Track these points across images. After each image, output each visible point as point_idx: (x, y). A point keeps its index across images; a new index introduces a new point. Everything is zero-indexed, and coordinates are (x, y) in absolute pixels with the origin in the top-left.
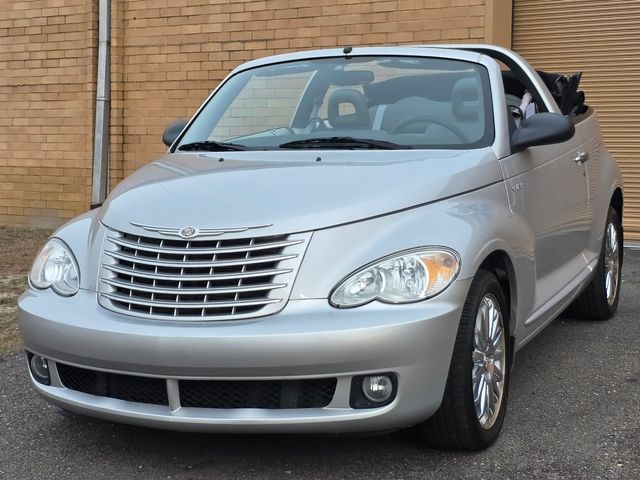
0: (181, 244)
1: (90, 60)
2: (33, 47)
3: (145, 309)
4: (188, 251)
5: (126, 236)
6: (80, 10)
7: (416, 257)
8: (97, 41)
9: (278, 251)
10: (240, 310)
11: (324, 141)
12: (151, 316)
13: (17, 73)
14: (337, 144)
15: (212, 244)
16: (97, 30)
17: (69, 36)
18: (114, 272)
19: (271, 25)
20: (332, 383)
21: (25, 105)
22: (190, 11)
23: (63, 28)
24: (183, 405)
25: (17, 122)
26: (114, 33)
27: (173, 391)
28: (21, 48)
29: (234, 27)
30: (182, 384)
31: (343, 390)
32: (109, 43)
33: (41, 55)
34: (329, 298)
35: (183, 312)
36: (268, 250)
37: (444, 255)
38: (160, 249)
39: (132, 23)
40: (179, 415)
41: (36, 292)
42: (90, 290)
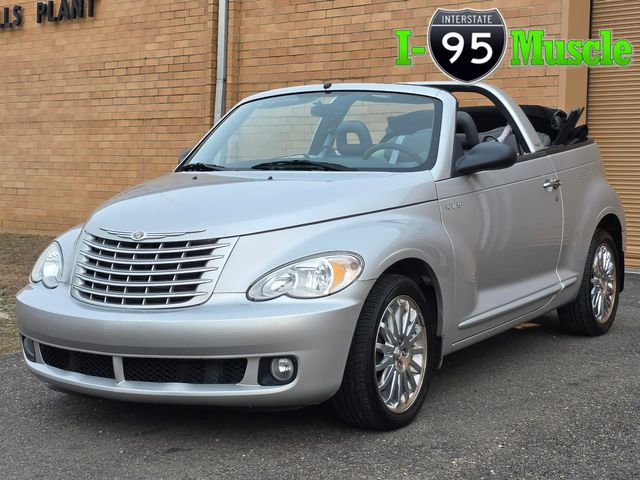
0: (133, 245)
1: (208, 96)
2: (161, 84)
3: (101, 298)
4: (137, 251)
5: (97, 239)
6: (202, 50)
7: (325, 260)
8: (215, 78)
9: (208, 252)
10: (173, 300)
11: (287, 163)
12: (105, 304)
13: (148, 108)
14: (297, 166)
15: (156, 245)
16: (215, 68)
17: (192, 74)
18: (84, 268)
19: (367, 63)
20: (243, 363)
21: (153, 137)
22: (296, 51)
23: (187, 67)
24: (126, 379)
25: (146, 152)
26: (229, 72)
27: (118, 367)
28: (151, 85)
29: (334, 65)
30: (126, 361)
31: (252, 369)
32: (225, 80)
33: (169, 92)
34: (247, 293)
35: (129, 301)
36: (200, 251)
37: (350, 259)
38: (118, 249)
39: (247, 62)
40: (123, 387)
41: (32, 284)
42: (67, 283)
